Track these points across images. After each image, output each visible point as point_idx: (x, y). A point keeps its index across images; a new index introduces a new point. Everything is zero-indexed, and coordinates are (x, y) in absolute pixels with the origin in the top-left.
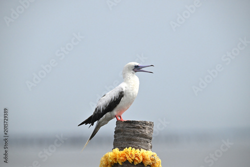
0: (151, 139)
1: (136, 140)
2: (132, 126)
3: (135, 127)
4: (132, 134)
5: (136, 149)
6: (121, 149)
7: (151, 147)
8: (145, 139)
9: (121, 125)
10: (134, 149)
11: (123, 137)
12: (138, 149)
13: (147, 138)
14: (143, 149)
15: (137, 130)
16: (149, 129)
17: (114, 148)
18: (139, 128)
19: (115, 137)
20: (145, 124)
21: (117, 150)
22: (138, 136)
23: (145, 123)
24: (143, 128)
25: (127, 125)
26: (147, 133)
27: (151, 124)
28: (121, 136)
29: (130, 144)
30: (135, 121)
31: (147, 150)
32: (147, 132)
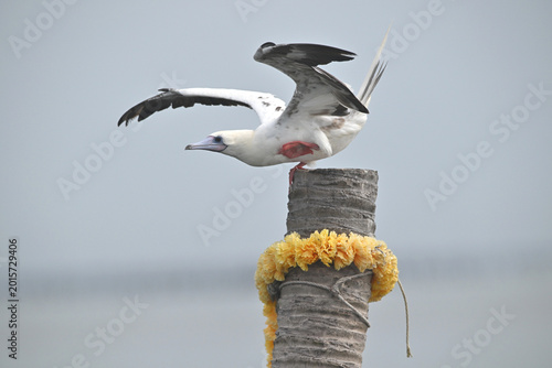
0: (372, 209)
1: (339, 214)
2: (328, 182)
3: (335, 184)
4: (329, 199)
5: (339, 233)
6: (305, 234)
7: (374, 228)
8: (357, 210)
9: (304, 180)
10: (333, 233)
11: (308, 208)
12: (344, 234)
13: (364, 208)
14: (355, 232)
15: (341, 190)
16: (368, 186)
17: (289, 233)
18: (344, 185)
19: (290, 206)
20: (359, 175)
21: (294, 237)
22: (343, 202)
23: (359, 173)
24: (355, 184)
25: (316, 179)
26: (363, 196)
27: (372, 176)
28: (304, 206)
29: (324, 221)
30: (335, 170)
31: (363, 235)
32: (363, 193)
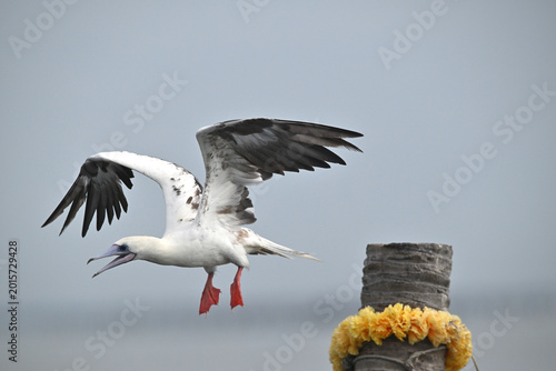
0: (447, 284)
1: (413, 288)
2: (402, 257)
3: (409, 259)
4: (404, 274)
5: (413, 307)
6: (379, 308)
7: (448, 303)
8: (431, 285)
9: (378, 255)
10: (408, 308)
11: (382, 282)
12: (418, 309)
13: (438, 283)
14: (429, 307)
15: (415, 265)
16: (443, 261)
17: (363, 307)
18: (418, 259)
19: (364, 281)
20: (434, 250)
21: (368, 312)
22: (418, 277)
23: (433, 248)
24: (429, 259)
25: (391, 253)
26: (438, 270)
27: (447, 251)
28: (378, 280)
29: (399, 296)
30: (409, 245)
31: (437, 309)
32: (438, 268)
